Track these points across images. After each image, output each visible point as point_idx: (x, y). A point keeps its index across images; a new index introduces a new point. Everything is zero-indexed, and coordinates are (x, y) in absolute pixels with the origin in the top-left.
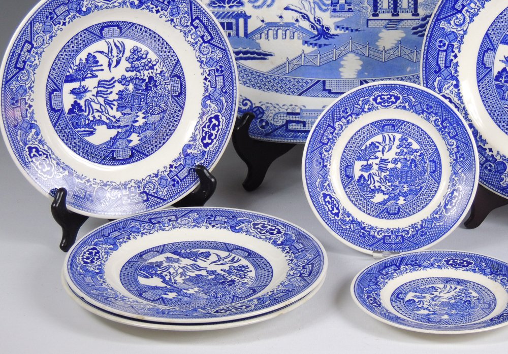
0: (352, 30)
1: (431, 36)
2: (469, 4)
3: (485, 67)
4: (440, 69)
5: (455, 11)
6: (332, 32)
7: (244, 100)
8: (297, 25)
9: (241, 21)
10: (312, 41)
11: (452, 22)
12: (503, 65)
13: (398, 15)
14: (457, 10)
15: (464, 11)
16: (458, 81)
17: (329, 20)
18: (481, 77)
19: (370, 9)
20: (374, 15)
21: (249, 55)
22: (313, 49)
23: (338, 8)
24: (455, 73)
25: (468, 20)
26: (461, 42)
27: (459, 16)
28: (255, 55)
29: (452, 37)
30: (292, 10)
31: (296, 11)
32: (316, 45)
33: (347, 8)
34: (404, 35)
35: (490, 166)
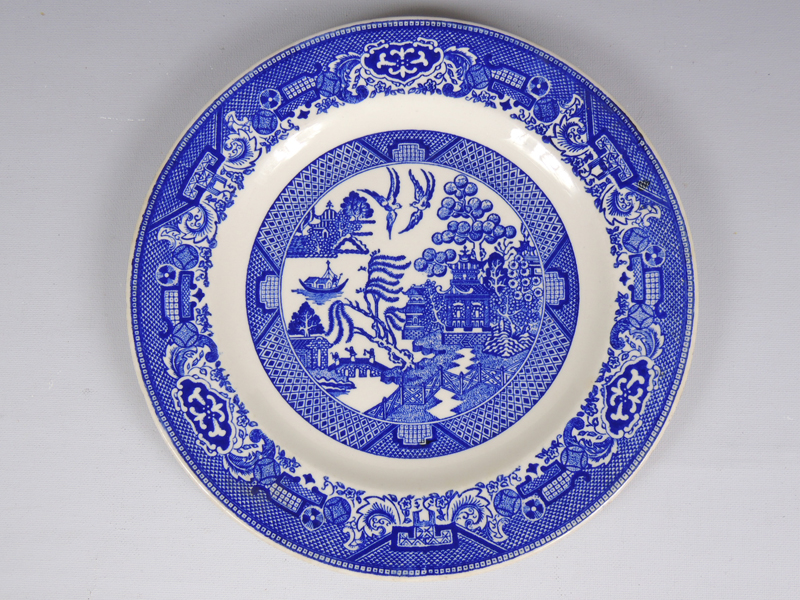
1: (141, 262)
2: (211, 185)
3: (265, 311)
4: (171, 328)
5: (185, 204)
11: (182, 227)
12: (301, 299)
14: (187, 200)
15: (202, 201)
16: (213, 346)
18: (260, 332)
24: (205, 329)
25: (214, 216)
26: (207, 264)
27: (194, 211)
29: (186, 257)
35: (315, 512)
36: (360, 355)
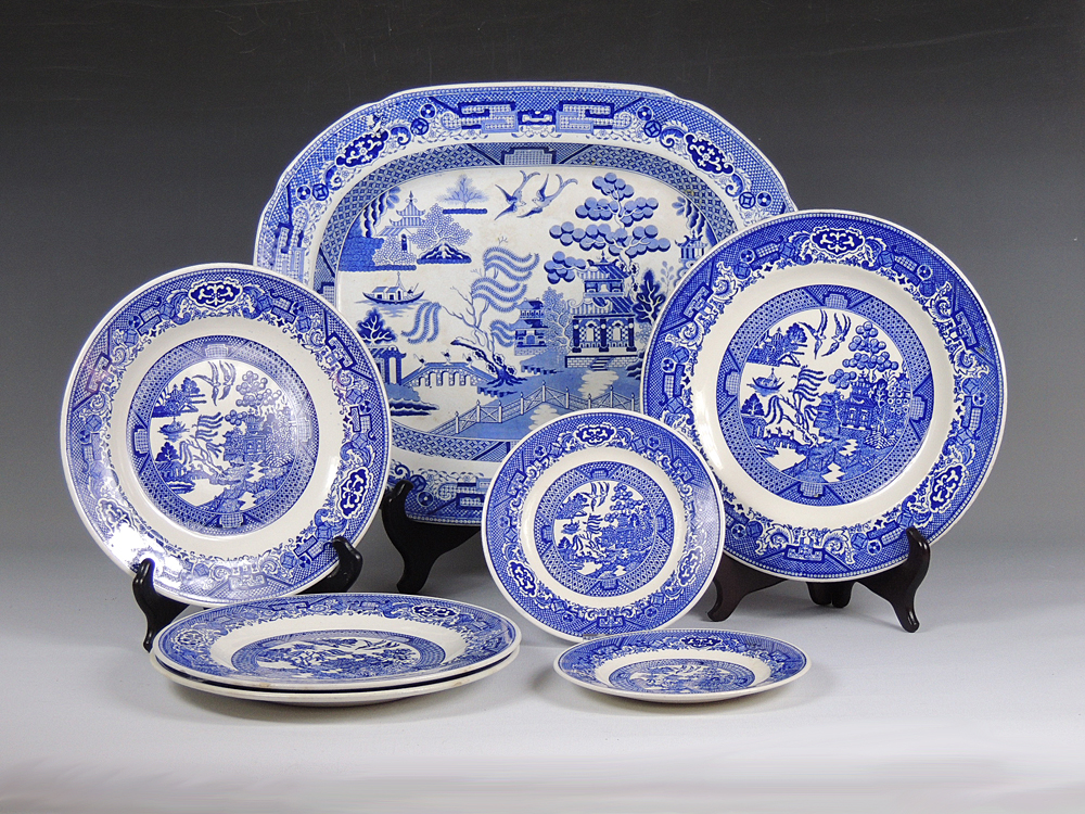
0: (545, 372)
1: (653, 355)
2: (703, 308)
3: (728, 396)
4: (667, 400)
5: (685, 320)
6: (518, 374)
7: (397, 467)
8: (469, 366)
9: (392, 361)
10: (490, 388)
11: (681, 334)
12: (753, 391)
13: (607, 350)
14: (687, 317)
15: (696, 318)
16: (691, 414)
17: (513, 359)
18: (723, 409)
19: (569, 341)
20: (574, 350)
21: (403, 409)
22: (493, 399)
23: (525, 341)
24: (688, 404)
25: (702, 330)
26: (694, 361)
27: (690, 325)
28: (412, 409)
29: (681, 354)
30: (463, 345)
31: (468, 346)
32: (495, 393)
33: (537, 340)
34: (617, 378)
35: (741, 528)
36: (784, 434)
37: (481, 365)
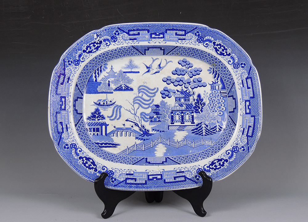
0: (161, 132)
6: (151, 132)
7: (103, 167)
8: (132, 129)
9: (104, 127)
10: (140, 137)
13: (184, 123)
17: (148, 126)
19: (170, 120)
20: (172, 123)
21: (108, 145)
22: (141, 142)
23: (153, 120)
28: (111, 145)
30: (130, 121)
31: (132, 122)
32: (142, 139)
33: (158, 120)
34: (187, 134)
37: (137, 129)
